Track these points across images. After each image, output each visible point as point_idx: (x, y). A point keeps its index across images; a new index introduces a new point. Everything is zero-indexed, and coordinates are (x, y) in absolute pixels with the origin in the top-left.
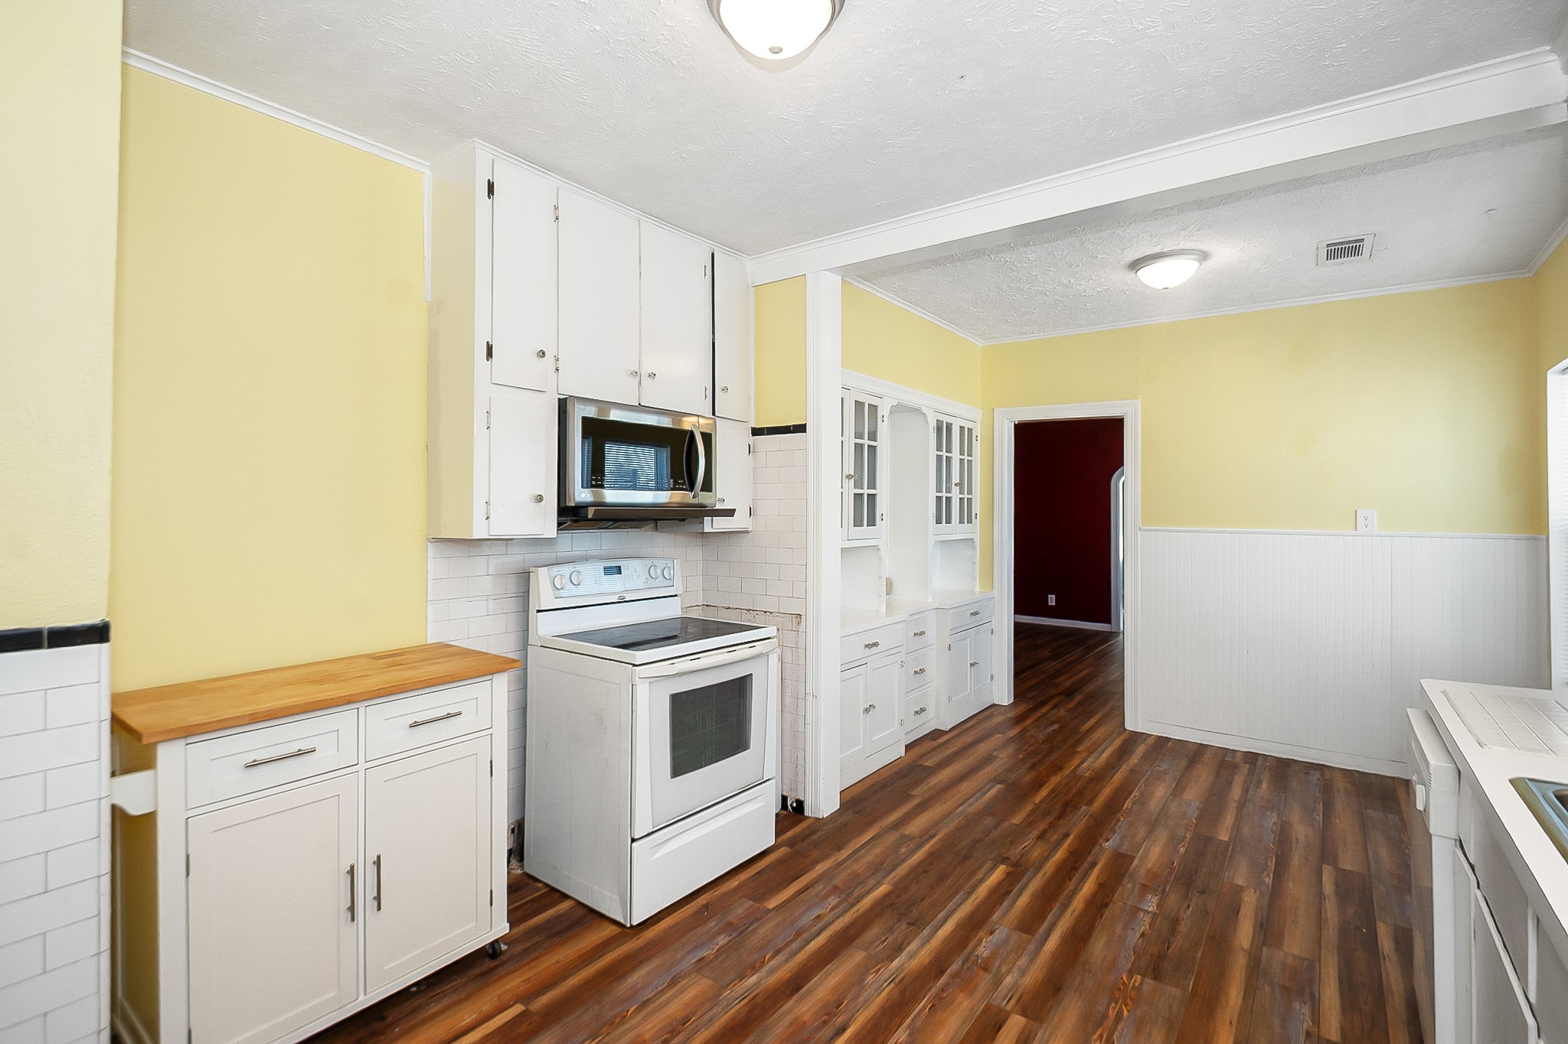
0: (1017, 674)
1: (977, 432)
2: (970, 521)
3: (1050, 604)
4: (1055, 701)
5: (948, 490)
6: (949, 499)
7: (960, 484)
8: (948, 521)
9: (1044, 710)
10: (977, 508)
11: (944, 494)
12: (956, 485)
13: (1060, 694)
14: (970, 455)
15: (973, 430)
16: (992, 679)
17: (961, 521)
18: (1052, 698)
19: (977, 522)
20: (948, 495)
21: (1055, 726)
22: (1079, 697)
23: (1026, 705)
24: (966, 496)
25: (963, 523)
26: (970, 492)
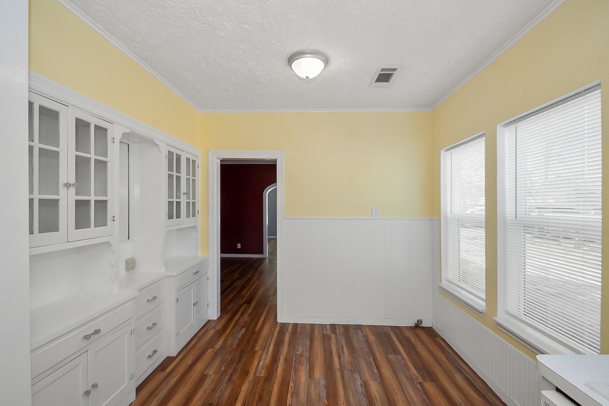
0: (222, 293)
1: (199, 162)
2: (194, 215)
3: (238, 248)
4: (242, 309)
5: (178, 197)
6: (178, 203)
7: (187, 194)
8: (178, 216)
9: (236, 318)
10: (199, 207)
11: (175, 200)
12: (184, 194)
13: (244, 303)
14: (194, 175)
15: (196, 161)
16: (208, 306)
17: (188, 216)
18: (241, 306)
19: (199, 216)
20: (178, 200)
21: (243, 330)
22: (253, 304)
23: (227, 316)
24: (191, 201)
25: (189, 217)
26: (194, 198)
